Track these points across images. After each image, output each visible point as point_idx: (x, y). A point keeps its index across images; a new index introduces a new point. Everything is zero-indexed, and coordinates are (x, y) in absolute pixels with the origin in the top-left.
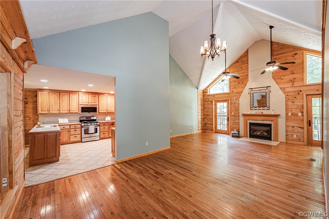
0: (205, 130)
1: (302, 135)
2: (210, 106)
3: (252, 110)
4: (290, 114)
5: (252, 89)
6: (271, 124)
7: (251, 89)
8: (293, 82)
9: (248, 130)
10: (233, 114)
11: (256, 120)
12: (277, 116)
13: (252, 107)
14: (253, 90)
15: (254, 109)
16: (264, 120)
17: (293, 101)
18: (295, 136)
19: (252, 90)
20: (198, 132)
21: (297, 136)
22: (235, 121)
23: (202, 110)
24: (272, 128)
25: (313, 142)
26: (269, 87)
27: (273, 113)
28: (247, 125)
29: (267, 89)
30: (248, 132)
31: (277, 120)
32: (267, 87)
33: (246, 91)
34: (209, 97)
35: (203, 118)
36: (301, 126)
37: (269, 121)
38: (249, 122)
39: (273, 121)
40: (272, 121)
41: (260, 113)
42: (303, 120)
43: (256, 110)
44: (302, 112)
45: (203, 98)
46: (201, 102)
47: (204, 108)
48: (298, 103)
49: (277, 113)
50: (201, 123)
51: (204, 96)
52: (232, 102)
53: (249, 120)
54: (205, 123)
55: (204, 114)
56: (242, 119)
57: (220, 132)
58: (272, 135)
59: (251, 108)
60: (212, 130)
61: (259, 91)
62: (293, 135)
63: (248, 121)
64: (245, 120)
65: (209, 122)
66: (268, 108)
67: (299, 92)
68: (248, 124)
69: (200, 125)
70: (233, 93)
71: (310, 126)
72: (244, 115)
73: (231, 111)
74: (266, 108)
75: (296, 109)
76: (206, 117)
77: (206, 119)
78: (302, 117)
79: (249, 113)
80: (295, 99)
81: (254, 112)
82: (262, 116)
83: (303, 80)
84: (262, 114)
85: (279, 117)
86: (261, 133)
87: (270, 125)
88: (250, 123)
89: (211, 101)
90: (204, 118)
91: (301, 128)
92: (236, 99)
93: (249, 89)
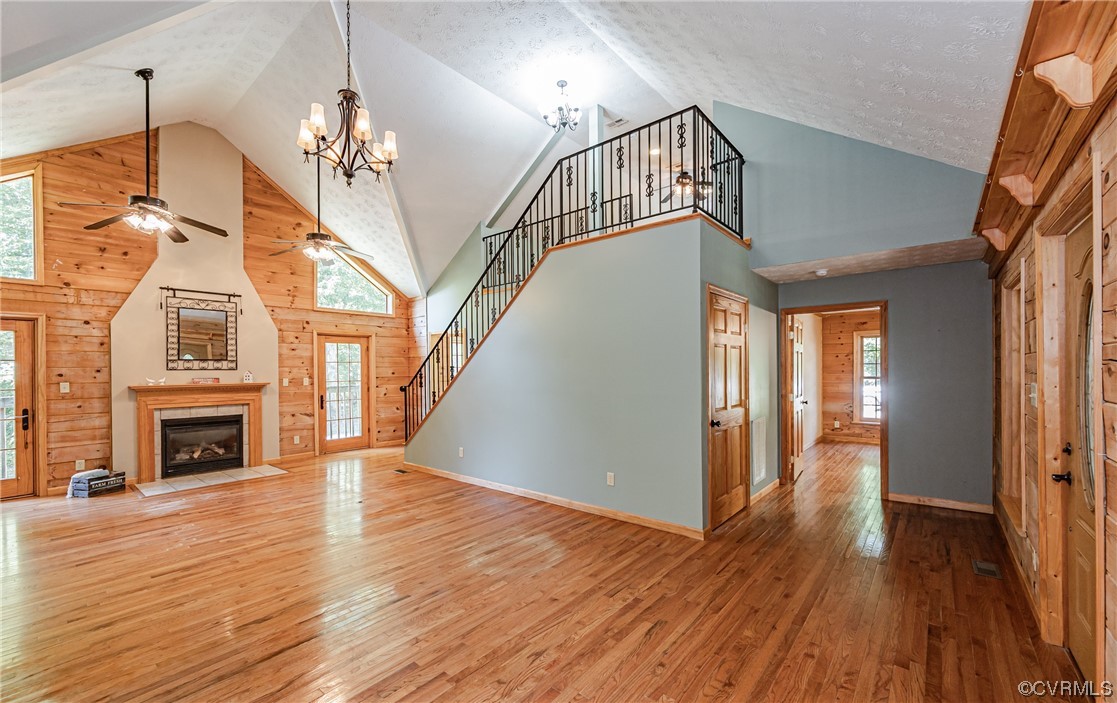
1: (310, 432)
3: (173, 369)
4: (286, 382)
5: (174, 290)
6: (242, 416)
7: (168, 289)
8: (294, 296)
9: (158, 450)
10: (65, 388)
11: (190, 408)
12: (258, 388)
13: (173, 361)
14: (178, 293)
15: (181, 367)
16: (218, 406)
17: (293, 346)
18: (297, 440)
19: (174, 296)
21: (301, 437)
22: (81, 423)
24: (245, 427)
25: (329, 445)
27: (250, 381)
28: (152, 432)
29: (229, 301)
31: (260, 400)
32: (230, 296)
33: (147, 294)
36: (308, 412)
37: (237, 405)
38: (158, 417)
39: (248, 404)
40: (243, 405)
41: (210, 383)
42: (312, 396)
43: (188, 369)
44: (311, 377)
48: (304, 351)
49: (260, 381)
52: (61, 331)
53: (160, 409)
56: (124, 414)
58: (246, 448)
59: (171, 365)
61: (203, 305)
62: (293, 438)
63: (157, 414)
64: (144, 413)
66: (233, 365)
67: (305, 325)
68: (158, 427)
70: (66, 291)
71: (322, 408)
72: (137, 392)
73: (55, 379)
74: (225, 363)
75: (299, 368)
78: (309, 388)
79: (151, 383)
80: (296, 341)
81: (182, 378)
82: (210, 393)
83: (312, 294)
84: (216, 384)
85: (263, 390)
86: (202, 452)
87: (237, 420)
88: (162, 421)
91: (308, 415)
92: (87, 319)
93: (161, 288)
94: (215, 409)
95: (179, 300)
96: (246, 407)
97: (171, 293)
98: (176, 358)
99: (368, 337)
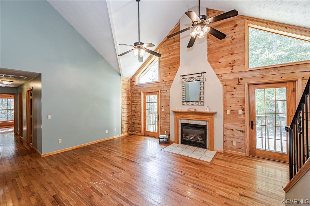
0: (133, 131)
1: (243, 141)
2: (138, 100)
3: (184, 105)
4: (228, 112)
5: (184, 76)
6: (206, 126)
7: (183, 76)
8: (233, 66)
9: (180, 133)
10: (163, 110)
11: (188, 120)
12: (212, 114)
13: (184, 102)
14: (185, 77)
15: (186, 104)
16: (197, 120)
17: (233, 93)
18: (234, 144)
19: (184, 78)
20: (121, 135)
21: (236, 143)
22: (166, 120)
23: (128, 105)
24: (208, 131)
25: (257, 152)
26: (203, 73)
27: (207, 110)
28: (178, 127)
29: (201, 76)
30: (180, 136)
31: (213, 120)
32: (201, 73)
33: (177, 79)
34: (138, 88)
35: (130, 116)
36: (241, 130)
37: (204, 121)
38: (180, 121)
39: (208, 121)
40: (207, 121)
41: (193, 111)
42: (244, 121)
43: (188, 105)
44: (243, 110)
45: (131, 89)
46: (128, 94)
47: (132, 102)
48: (238, 95)
49: (213, 111)
50: (127, 123)
51: (132, 86)
52: (162, 94)
53: (180, 119)
54: (133, 123)
55: (132, 110)
56: (172, 117)
57: (149, 134)
58: (207, 140)
59: (183, 103)
60: (140, 132)
61: (192, 80)
62: (232, 142)
63: (179, 120)
64: (176, 120)
65: (137, 121)
66: (202, 103)
67: (240, 81)
68: (180, 125)
69: (125, 126)
70: (163, 83)
71: (252, 128)
72: (176, 113)
73: (161, 107)
74: (200, 102)
75: (236, 104)
76: (134, 114)
77: (134, 117)
78: (242, 116)
79: (180, 110)
80: (234, 90)
81: (185, 109)
82: (196, 115)
83: (244, 62)
84: (195, 111)
85: (215, 116)
86: (194, 137)
87: (204, 127)
88: (181, 123)
89: (139, 93)
90: (132, 116)
91: (241, 131)
92: (167, 90)
93: (180, 76)
94: (196, 121)
95: (185, 79)
96: (208, 122)
97: (183, 77)
98: (184, 101)
99: (294, 81)
